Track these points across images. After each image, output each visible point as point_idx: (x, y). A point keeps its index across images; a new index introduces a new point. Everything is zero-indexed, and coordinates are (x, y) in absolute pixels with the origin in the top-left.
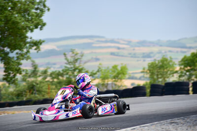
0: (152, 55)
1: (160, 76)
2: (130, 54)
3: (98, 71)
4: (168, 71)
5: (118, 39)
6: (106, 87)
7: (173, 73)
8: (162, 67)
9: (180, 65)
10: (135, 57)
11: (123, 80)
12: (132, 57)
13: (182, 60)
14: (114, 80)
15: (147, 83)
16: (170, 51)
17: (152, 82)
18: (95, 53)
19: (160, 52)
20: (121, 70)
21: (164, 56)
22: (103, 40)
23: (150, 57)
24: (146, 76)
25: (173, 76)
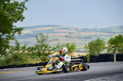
0: (91, 37)
1: (96, 50)
2: (77, 36)
3: (57, 47)
4: (101, 47)
5: (70, 27)
7: (104, 49)
8: (97, 45)
9: (108, 43)
10: (80, 38)
11: (73, 53)
12: (78, 38)
13: (110, 41)
15: (88, 54)
16: (102, 35)
17: (91, 54)
18: (56, 36)
19: (96, 36)
20: (72, 46)
21: (99, 38)
22: (61, 28)
23: (90, 39)
24: (87, 50)
25: (104, 50)
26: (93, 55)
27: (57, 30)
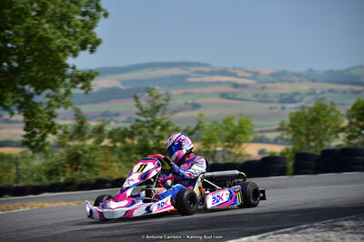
0: (297, 98)
1: (312, 137)
2: (256, 96)
3: (197, 128)
4: (328, 127)
5: (235, 68)
6: (213, 157)
7: (338, 132)
8: (314, 121)
9: (349, 117)
10: (267, 102)
11: (244, 145)
12: (260, 101)
13: (354, 108)
14: (227, 144)
15: (288, 149)
16: (331, 91)
17: (298, 148)
18: (192, 93)
19: (312, 93)
20: (240, 126)
21: (321, 100)
22: (207, 69)
23: (294, 102)
24: (285, 137)
25: (337, 137)
26: (303, 151)
27: (196, 77)
